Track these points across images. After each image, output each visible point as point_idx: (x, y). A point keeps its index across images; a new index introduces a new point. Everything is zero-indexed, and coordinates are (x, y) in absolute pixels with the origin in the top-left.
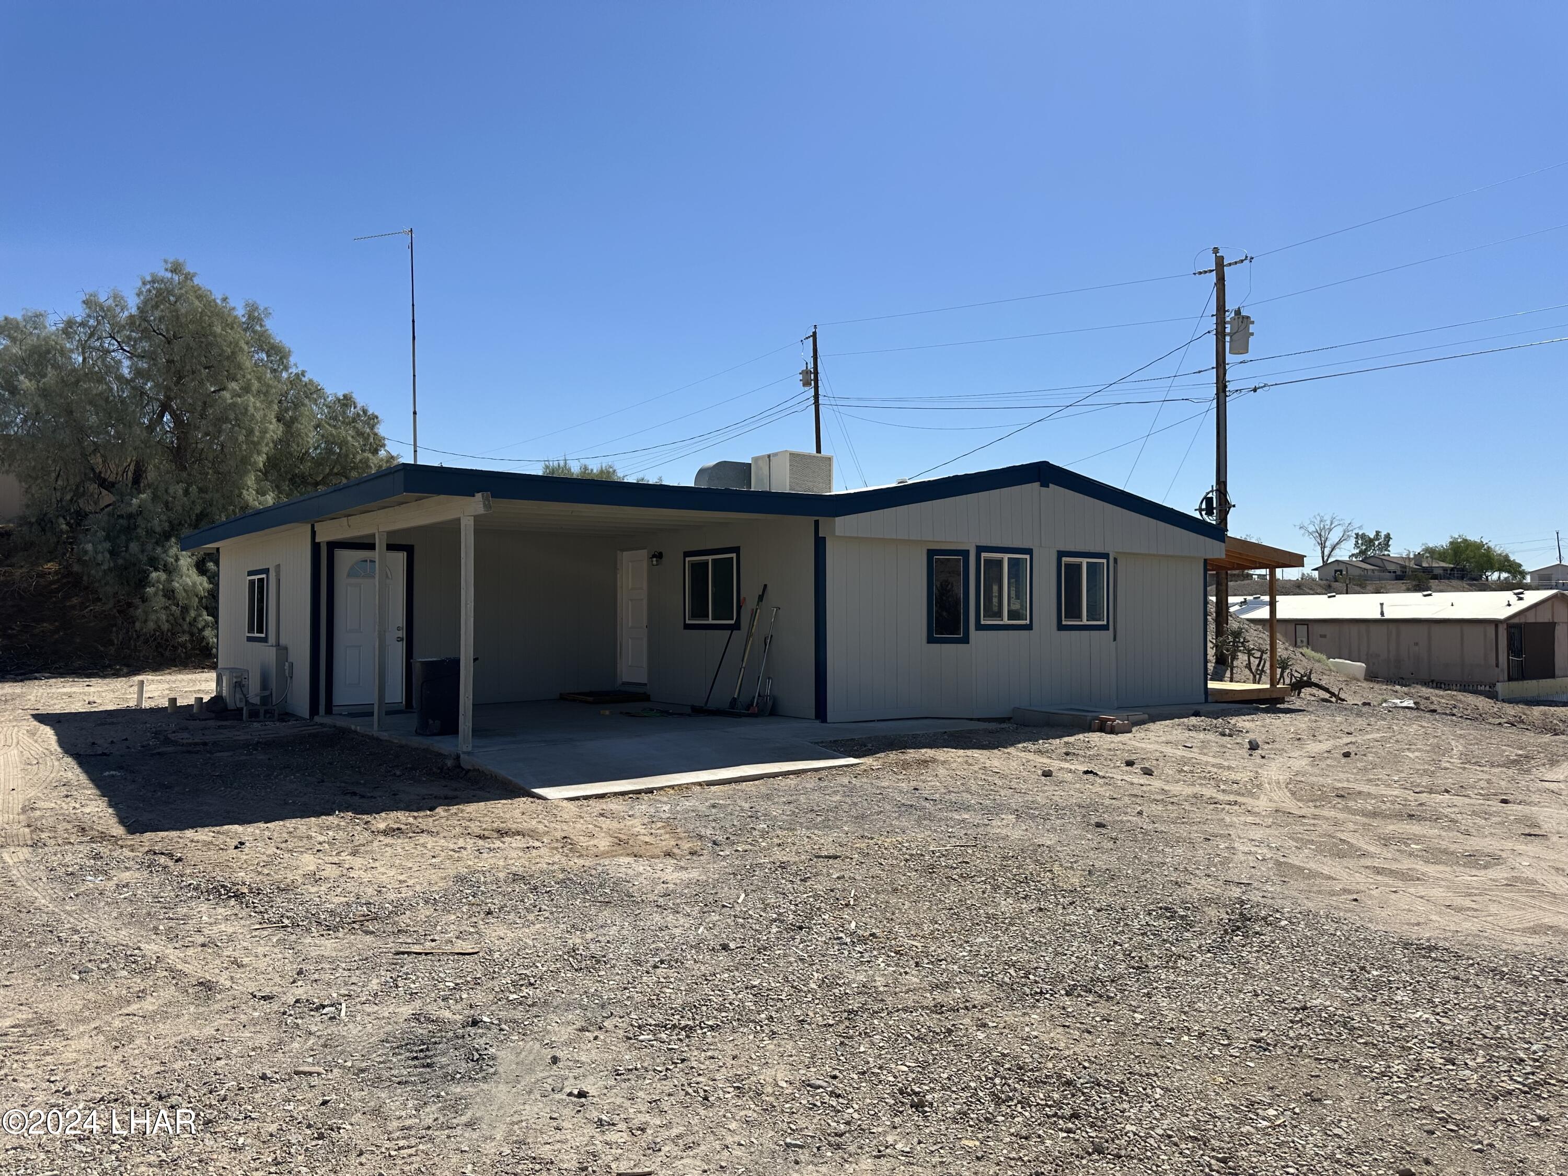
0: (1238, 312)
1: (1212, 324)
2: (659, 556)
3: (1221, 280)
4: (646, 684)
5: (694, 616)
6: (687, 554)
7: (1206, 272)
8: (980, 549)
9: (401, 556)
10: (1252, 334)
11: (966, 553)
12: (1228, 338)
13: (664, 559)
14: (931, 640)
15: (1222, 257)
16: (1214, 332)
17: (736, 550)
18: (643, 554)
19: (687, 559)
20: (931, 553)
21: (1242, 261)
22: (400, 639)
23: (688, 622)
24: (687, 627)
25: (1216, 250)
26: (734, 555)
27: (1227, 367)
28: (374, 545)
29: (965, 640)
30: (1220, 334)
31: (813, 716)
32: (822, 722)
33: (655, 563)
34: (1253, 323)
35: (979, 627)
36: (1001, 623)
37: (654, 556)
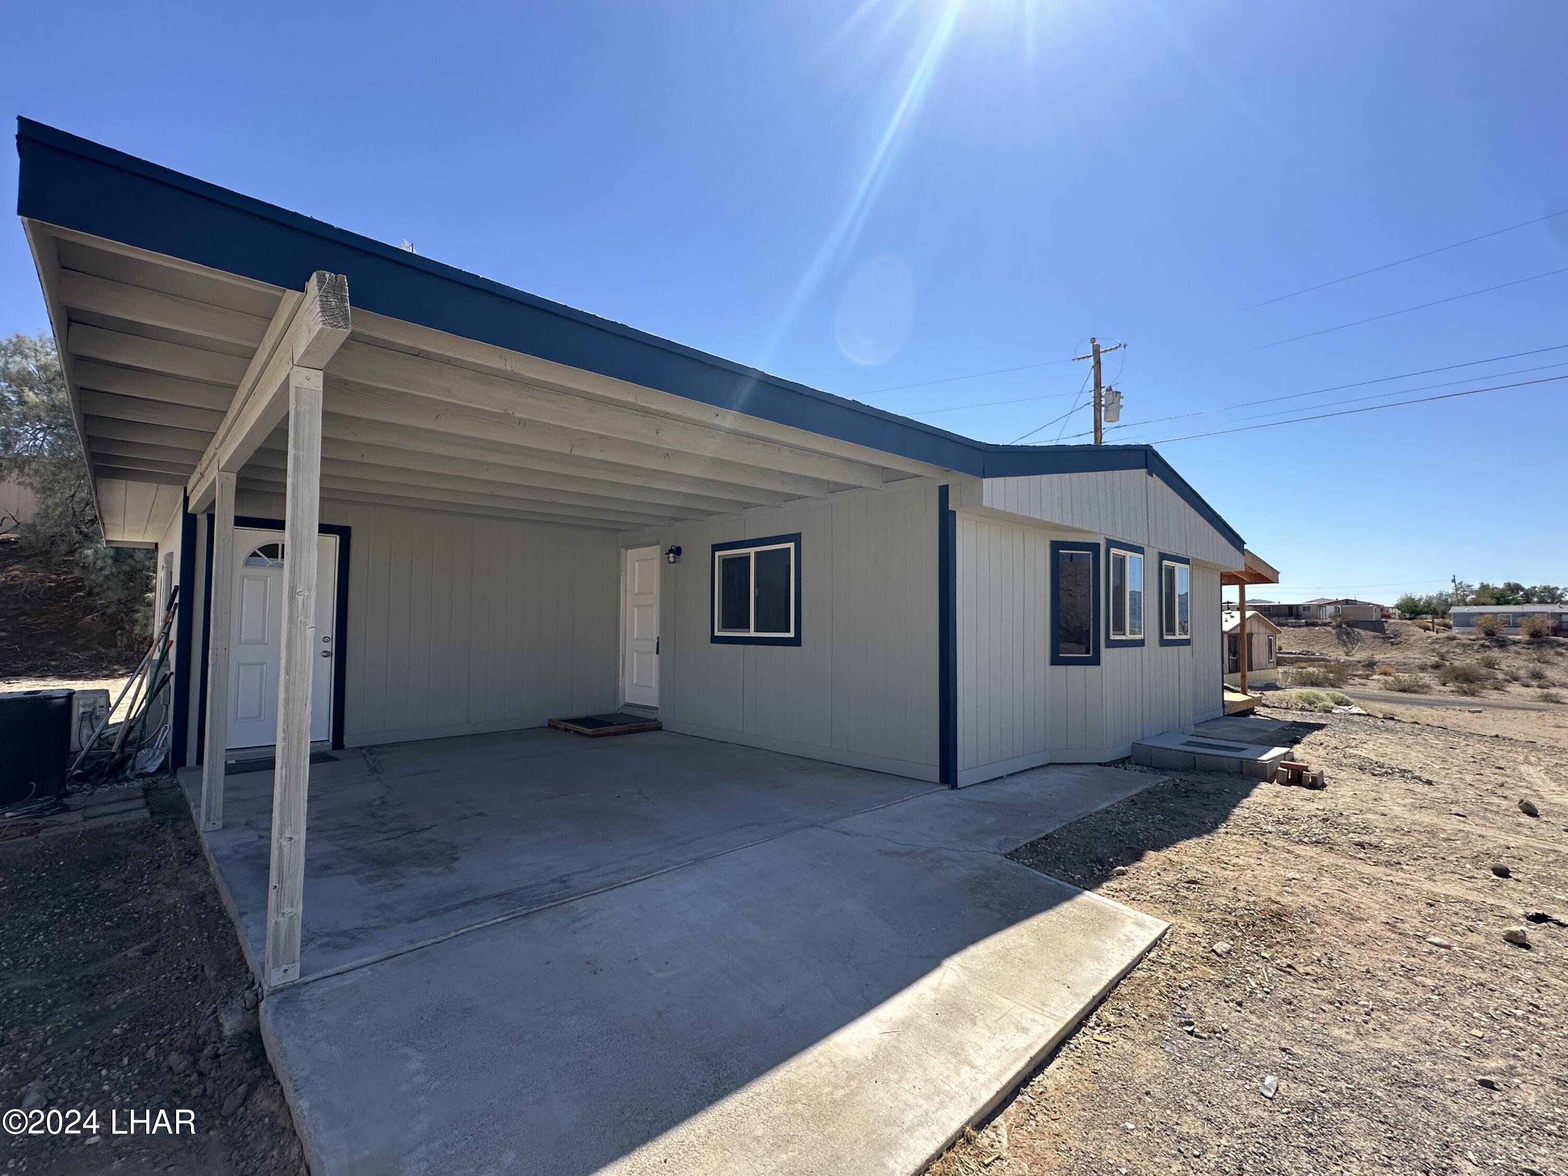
0: (1110, 389)
1: (1090, 397)
2: (677, 551)
3: (1098, 363)
4: (656, 709)
5: (725, 626)
6: (716, 548)
7: (1084, 358)
8: (1111, 543)
9: (333, 541)
10: (1122, 406)
11: (1095, 547)
12: (1103, 408)
13: (682, 555)
14: (1056, 660)
15: (1098, 346)
16: (1093, 404)
17: (796, 538)
18: (654, 552)
19: (717, 554)
20: (1056, 546)
21: (1117, 348)
22: (327, 654)
23: (717, 633)
24: (715, 640)
25: (1093, 340)
26: (791, 545)
27: (1103, 431)
28: (284, 522)
29: (1095, 661)
30: (1097, 406)
31: (937, 779)
32: (952, 789)
33: (672, 559)
34: (1122, 397)
35: (1111, 644)
36: (1123, 638)
37: (671, 551)
